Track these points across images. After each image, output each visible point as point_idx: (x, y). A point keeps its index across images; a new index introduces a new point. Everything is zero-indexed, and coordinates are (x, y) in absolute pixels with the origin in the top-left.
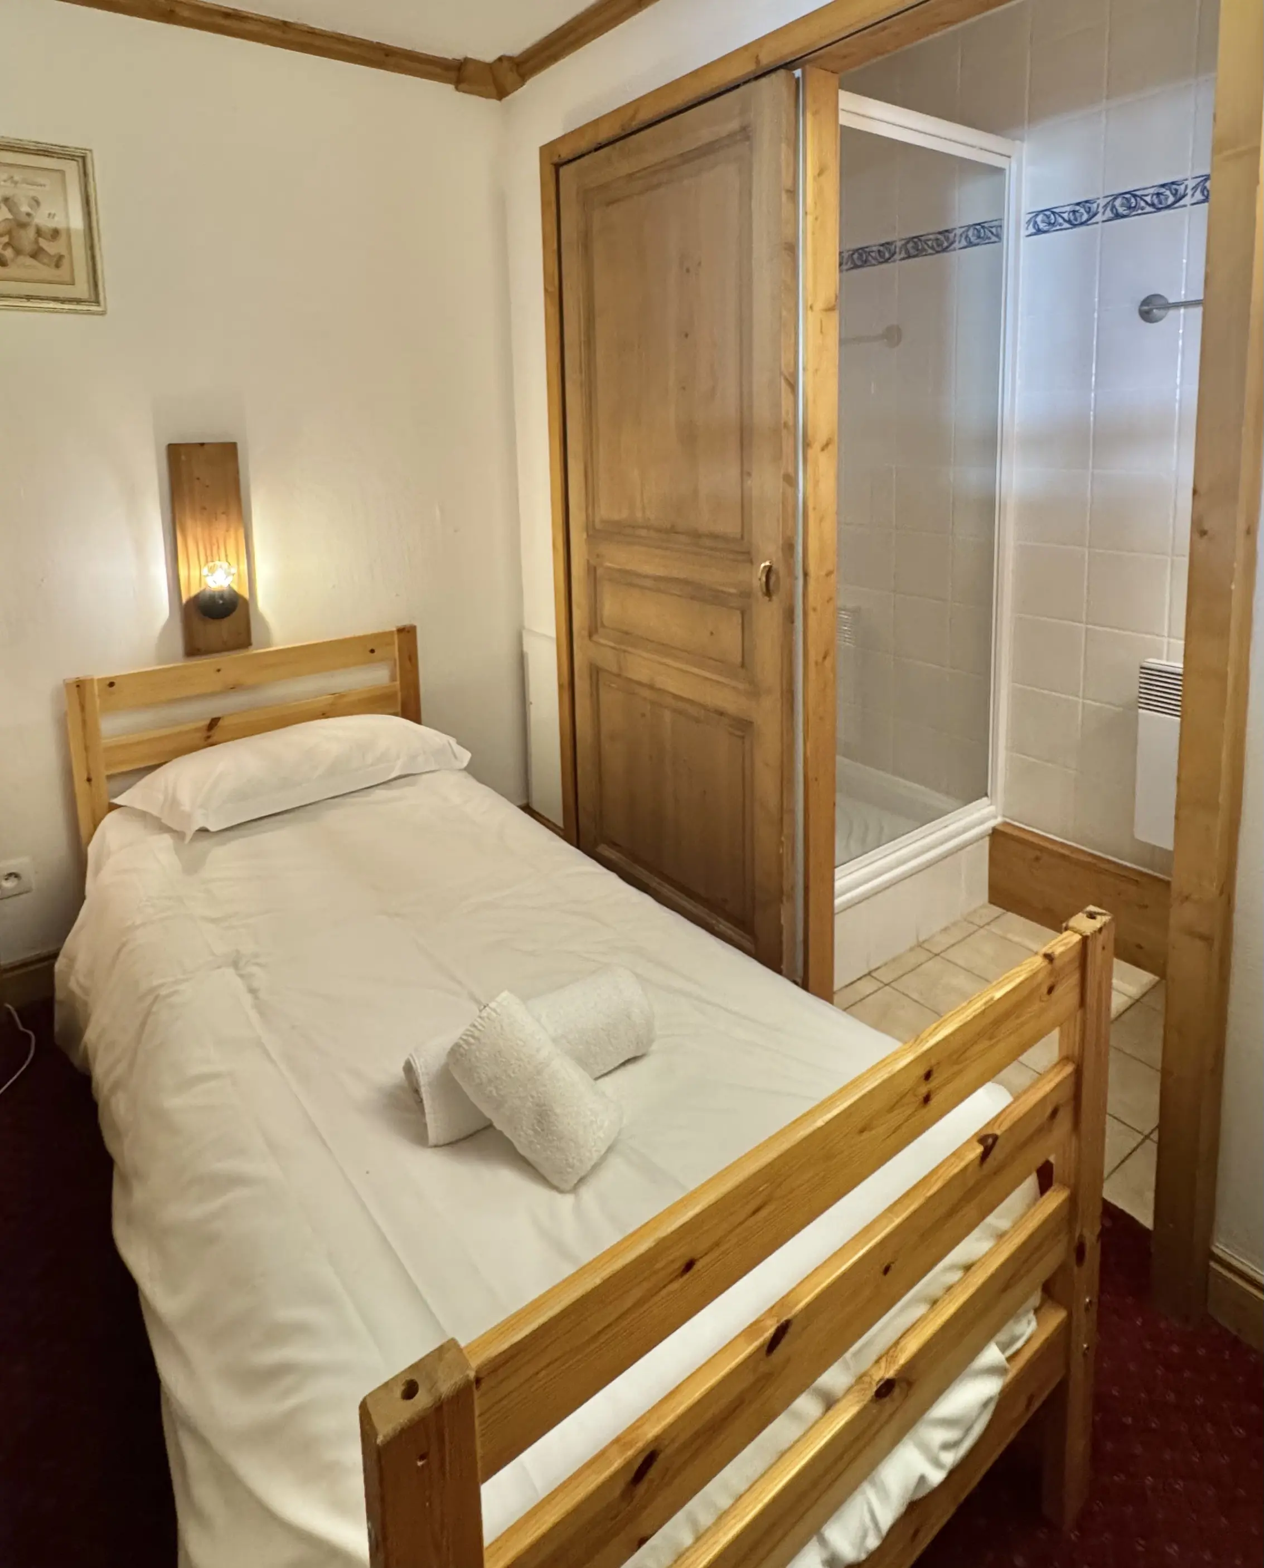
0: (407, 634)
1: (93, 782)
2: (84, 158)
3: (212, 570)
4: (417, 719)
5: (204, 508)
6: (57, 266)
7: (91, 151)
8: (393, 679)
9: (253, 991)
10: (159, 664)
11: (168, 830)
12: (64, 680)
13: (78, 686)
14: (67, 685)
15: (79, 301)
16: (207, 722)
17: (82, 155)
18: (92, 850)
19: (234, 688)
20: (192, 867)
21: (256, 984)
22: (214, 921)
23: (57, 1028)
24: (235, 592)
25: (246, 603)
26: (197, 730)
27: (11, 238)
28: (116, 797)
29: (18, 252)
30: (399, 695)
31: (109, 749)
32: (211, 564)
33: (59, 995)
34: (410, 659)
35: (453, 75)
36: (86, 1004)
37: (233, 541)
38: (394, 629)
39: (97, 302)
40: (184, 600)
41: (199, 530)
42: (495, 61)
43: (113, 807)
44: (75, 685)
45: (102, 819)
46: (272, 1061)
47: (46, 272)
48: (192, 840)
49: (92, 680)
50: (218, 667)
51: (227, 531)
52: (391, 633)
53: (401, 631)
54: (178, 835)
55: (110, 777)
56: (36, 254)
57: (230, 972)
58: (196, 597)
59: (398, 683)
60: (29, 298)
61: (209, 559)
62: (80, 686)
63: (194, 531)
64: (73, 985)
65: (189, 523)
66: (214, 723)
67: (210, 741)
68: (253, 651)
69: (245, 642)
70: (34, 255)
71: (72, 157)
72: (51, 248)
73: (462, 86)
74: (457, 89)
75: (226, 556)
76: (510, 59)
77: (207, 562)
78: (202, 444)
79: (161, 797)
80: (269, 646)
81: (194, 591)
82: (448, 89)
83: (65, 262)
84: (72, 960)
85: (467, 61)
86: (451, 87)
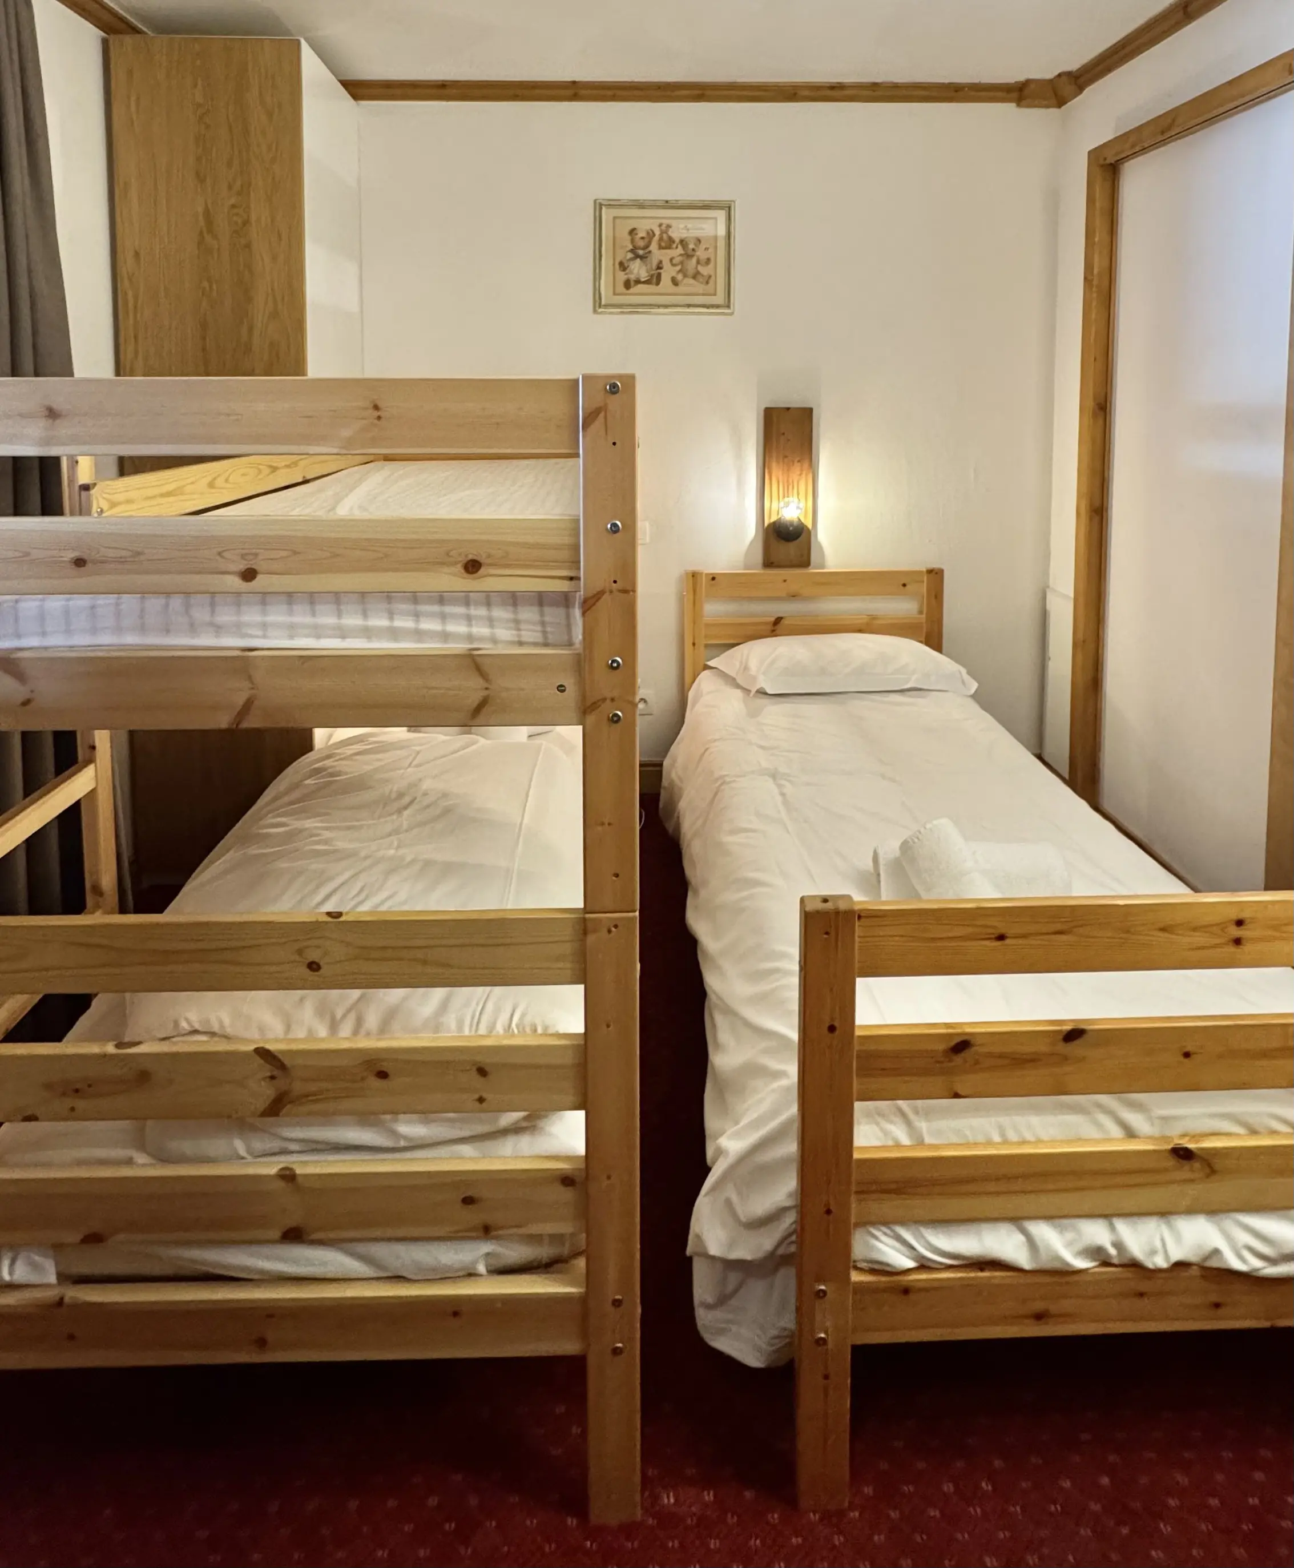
0: (936, 575)
1: (696, 646)
2: (729, 208)
3: (787, 505)
4: (938, 648)
5: (786, 457)
6: (707, 283)
7: (734, 202)
8: (921, 612)
9: (783, 795)
10: (745, 569)
11: (738, 686)
12: (685, 571)
13: (693, 576)
14: (687, 574)
15: (718, 306)
16: (773, 619)
17: (727, 205)
18: (691, 694)
19: (794, 596)
20: (753, 714)
21: (785, 791)
22: (762, 747)
23: (661, 805)
24: (802, 524)
25: (809, 532)
26: (766, 623)
27: (682, 266)
28: (708, 660)
29: (685, 276)
30: (924, 625)
31: (707, 625)
32: (786, 499)
33: (665, 782)
34: (936, 597)
35: (1015, 95)
36: (680, 789)
37: (803, 484)
38: (924, 570)
39: (728, 307)
40: (766, 524)
41: (781, 473)
42: (1055, 78)
43: (707, 667)
44: (691, 575)
45: (698, 675)
46: (788, 832)
47: (700, 288)
48: (754, 696)
49: (702, 573)
50: (785, 579)
51: (801, 475)
52: (920, 572)
53: (930, 572)
54: (747, 691)
55: (707, 646)
56: (696, 276)
57: (771, 780)
58: (774, 523)
59: (924, 616)
60: (689, 306)
61: (786, 495)
62: (694, 575)
63: (777, 471)
64: (673, 775)
65: (774, 465)
66: (778, 621)
67: (774, 633)
68: (812, 570)
69: (806, 563)
70: (694, 277)
71: (721, 208)
72: (704, 270)
73: (1024, 102)
74: (1019, 105)
75: (798, 495)
76: (1069, 74)
77: (784, 497)
78: (788, 409)
79: (738, 664)
80: (823, 568)
81: (774, 518)
82: (1011, 107)
83: (712, 281)
84: (674, 761)
85: (1027, 83)
86: (1013, 105)
